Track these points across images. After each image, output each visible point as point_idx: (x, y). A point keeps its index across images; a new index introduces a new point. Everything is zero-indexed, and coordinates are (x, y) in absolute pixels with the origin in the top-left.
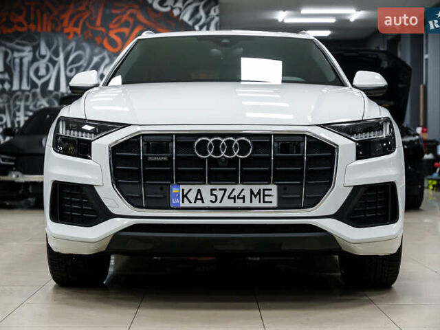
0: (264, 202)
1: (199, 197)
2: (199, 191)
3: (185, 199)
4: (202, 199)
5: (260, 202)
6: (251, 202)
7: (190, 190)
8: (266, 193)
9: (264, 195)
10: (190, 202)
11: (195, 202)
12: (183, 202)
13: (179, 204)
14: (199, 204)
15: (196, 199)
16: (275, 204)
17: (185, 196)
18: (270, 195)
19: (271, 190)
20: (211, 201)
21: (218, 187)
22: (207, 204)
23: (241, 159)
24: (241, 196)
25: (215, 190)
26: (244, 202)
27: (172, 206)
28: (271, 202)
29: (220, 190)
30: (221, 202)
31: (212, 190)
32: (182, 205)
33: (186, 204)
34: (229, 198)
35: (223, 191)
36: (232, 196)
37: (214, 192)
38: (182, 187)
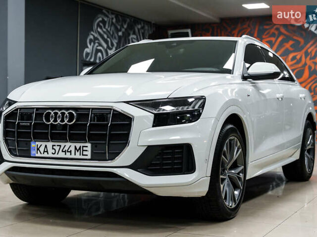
0: (83, 155)
1: (46, 150)
2: (46, 146)
3: (38, 151)
4: (47, 152)
5: (80, 155)
6: (75, 154)
7: (41, 145)
8: (85, 149)
9: (83, 150)
10: (41, 153)
11: (43, 153)
12: (37, 153)
13: (35, 154)
14: (46, 155)
15: (44, 151)
16: (89, 157)
17: (38, 149)
18: (87, 151)
19: (87, 147)
20: (52, 153)
21: (56, 144)
22: (50, 155)
23: (69, 125)
24: (69, 150)
25: (55, 146)
26: (71, 154)
27: (32, 155)
28: (87, 155)
29: (58, 146)
30: (58, 154)
31: (53, 146)
32: (37, 155)
33: (39, 155)
34: (63, 151)
35: (59, 147)
36: (64, 150)
37: (54, 147)
38: (37, 143)
